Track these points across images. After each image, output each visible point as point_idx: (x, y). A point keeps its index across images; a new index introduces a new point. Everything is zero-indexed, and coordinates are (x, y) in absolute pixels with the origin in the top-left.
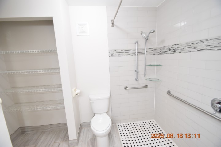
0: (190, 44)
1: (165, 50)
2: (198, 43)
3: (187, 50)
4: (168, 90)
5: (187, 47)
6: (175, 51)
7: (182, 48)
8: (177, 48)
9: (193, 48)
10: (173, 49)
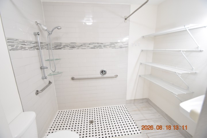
0: (85, 44)
1: (62, 46)
2: (90, 44)
3: (83, 47)
4: (71, 77)
5: (83, 46)
6: (73, 47)
7: (79, 46)
8: (75, 45)
9: (87, 46)
10: (71, 46)
